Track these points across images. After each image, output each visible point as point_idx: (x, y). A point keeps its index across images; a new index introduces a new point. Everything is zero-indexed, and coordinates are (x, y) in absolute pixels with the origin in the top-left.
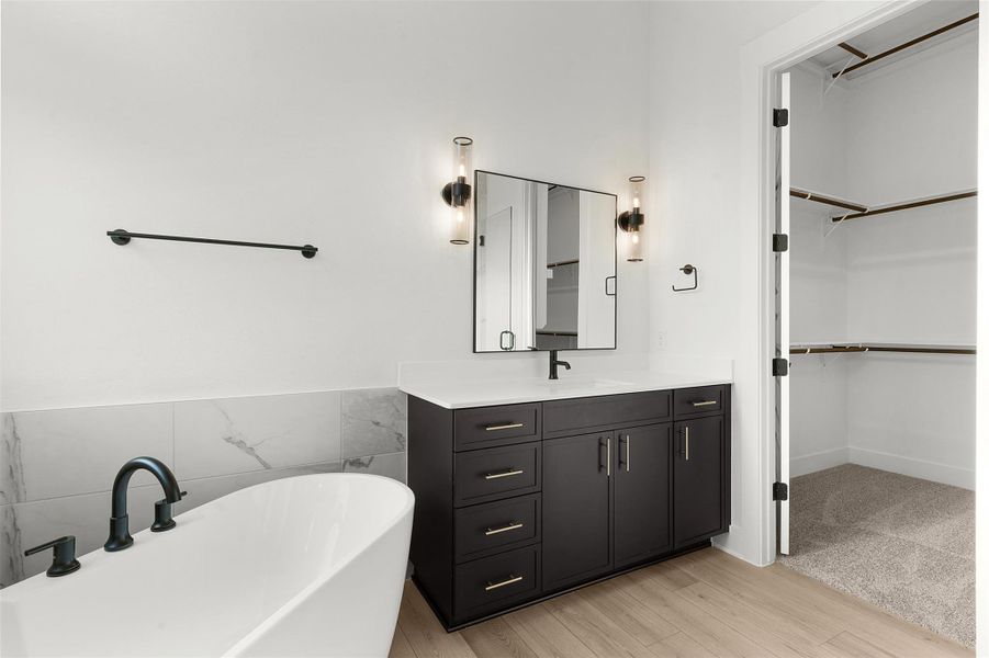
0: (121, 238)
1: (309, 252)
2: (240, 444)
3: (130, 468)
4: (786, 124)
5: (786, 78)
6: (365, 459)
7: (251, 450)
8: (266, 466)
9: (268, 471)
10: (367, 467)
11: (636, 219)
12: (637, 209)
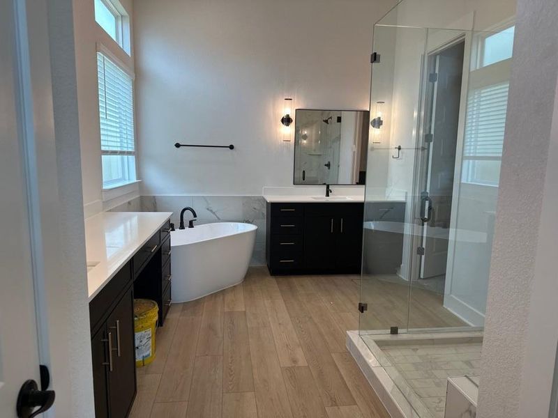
0: (178, 145)
1: (232, 147)
2: (211, 211)
4: (436, 81)
6: (251, 221)
7: (214, 213)
9: (219, 220)
10: (251, 223)
11: (378, 123)
12: (379, 118)
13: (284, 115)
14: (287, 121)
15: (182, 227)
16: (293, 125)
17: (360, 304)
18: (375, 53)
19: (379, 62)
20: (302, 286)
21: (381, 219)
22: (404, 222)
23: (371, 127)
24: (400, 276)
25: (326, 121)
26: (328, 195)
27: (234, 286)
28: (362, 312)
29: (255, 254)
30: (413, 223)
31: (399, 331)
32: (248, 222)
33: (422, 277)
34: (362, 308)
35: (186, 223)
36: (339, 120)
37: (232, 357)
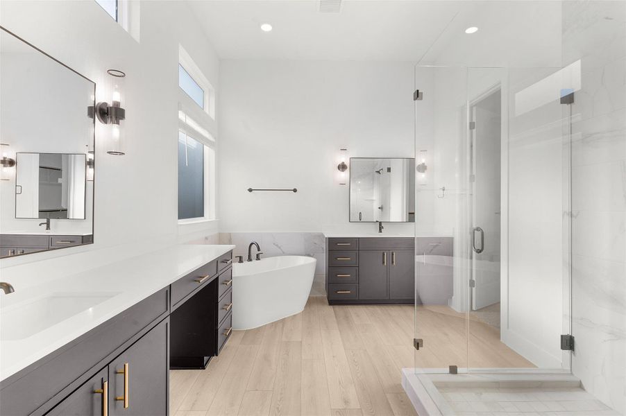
0: (250, 190)
1: (295, 191)
2: (277, 245)
3: (252, 244)
4: (474, 128)
5: (474, 108)
6: (312, 254)
7: (280, 248)
8: (284, 253)
9: (284, 254)
10: (312, 257)
11: (423, 168)
12: (424, 164)
13: (339, 162)
14: (342, 167)
15: (250, 259)
16: (347, 171)
17: (415, 339)
18: (418, 91)
19: (421, 99)
20: (358, 316)
21: (430, 252)
22: (452, 256)
23: (416, 172)
24: (452, 307)
25: (378, 172)
26: (380, 231)
27: (295, 316)
28: (418, 349)
29: (315, 284)
30: (462, 257)
31: (459, 370)
32: (309, 255)
33: (474, 308)
34: (418, 344)
35: (254, 256)
36: (389, 170)
37: (281, 394)
